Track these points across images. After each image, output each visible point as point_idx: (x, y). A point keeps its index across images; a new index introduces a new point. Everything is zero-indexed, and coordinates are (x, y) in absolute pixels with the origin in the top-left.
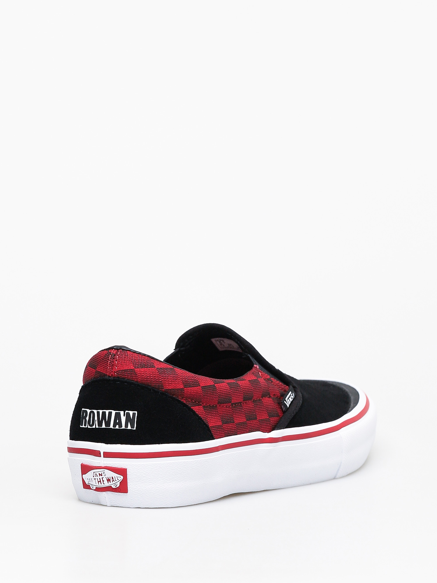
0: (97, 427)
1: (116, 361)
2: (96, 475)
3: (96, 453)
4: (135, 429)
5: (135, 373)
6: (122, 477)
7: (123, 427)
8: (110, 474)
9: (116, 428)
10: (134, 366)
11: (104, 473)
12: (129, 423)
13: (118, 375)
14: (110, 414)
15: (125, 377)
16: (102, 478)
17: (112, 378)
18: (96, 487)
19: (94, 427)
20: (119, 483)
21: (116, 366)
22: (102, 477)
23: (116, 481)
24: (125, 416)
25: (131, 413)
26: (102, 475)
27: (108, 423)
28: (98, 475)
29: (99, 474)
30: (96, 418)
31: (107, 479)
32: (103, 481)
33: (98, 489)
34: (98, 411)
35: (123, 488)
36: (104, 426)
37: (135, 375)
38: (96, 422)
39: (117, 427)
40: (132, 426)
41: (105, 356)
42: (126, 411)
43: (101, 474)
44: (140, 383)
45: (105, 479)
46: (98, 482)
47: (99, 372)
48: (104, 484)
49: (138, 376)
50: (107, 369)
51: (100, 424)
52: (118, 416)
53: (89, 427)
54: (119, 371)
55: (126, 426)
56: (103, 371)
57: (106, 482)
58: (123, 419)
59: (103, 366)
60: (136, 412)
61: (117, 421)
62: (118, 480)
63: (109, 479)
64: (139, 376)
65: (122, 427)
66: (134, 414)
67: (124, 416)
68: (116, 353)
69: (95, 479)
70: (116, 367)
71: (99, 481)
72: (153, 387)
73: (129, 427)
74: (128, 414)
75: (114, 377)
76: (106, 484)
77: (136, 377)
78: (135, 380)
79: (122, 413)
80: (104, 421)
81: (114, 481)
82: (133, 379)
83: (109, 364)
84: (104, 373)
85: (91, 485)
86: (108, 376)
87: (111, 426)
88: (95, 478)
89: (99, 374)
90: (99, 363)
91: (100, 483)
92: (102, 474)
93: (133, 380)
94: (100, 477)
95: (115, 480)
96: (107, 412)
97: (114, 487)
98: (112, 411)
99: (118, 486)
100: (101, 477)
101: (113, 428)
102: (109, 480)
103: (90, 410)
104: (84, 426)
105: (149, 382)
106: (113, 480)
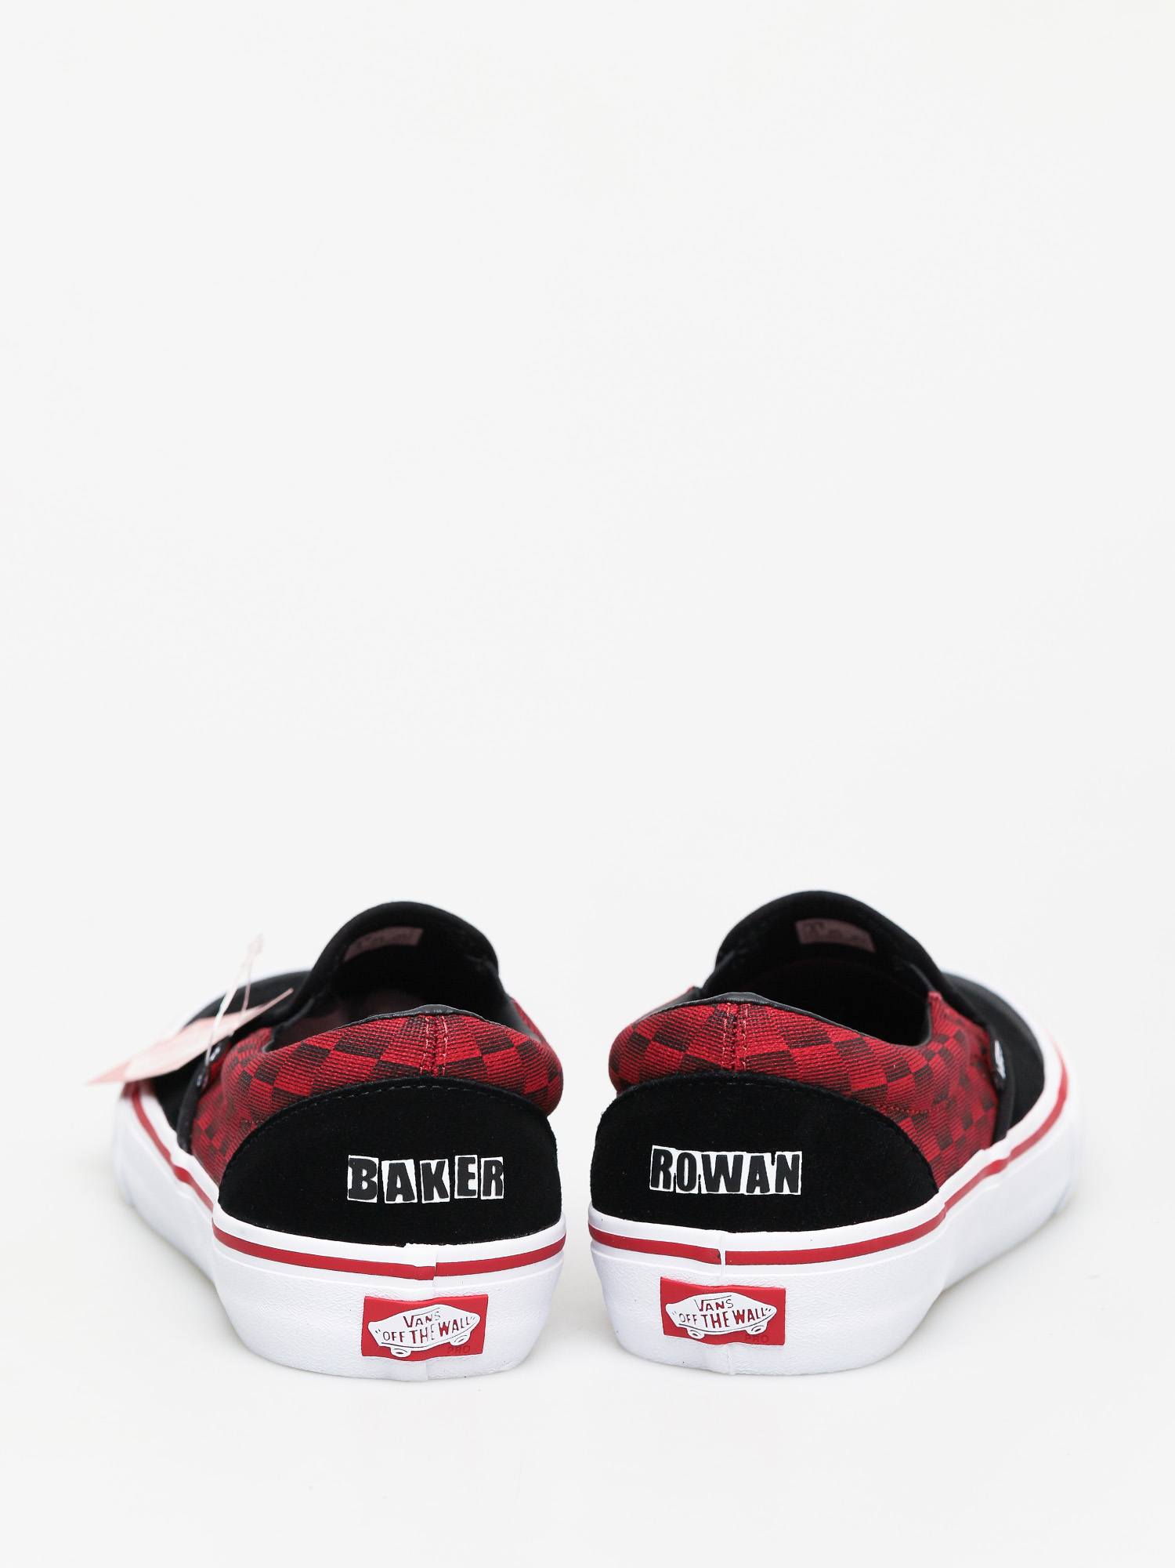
0: (704, 1191)
1: (743, 1032)
2: (709, 1307)
3: (708, 1256)
4: (799, 1193)
5: (791, 1060)
6: (774, 1310)
7: (772, 1191)
8: (743, 1303)
9: (755, 1193)
10: (787, 1044)
11: (729, 1302)
12: (785, 1181)
13: (749, 1066)
14: (738, 1161)
15: (768, 1071)
16: (724, 1313)
17: (735, 1074)
18: (705, 1335)
19: (695, 1191)
20: (765, 1323)
21: (743, 1044)
22: (724, 1310)
23: (758, 1318)
24: (776, 1163)
25: (789, 1155)
26: (723, 1307)
27: (733, 1183)
28: (714, 1307)
29: (717, 1304)
30: (700, 1170)
31: (736, 1314)
32: (726, 1320)
33: (709, 1339)
34: (705, 1153)
35: (774, 1334)
36: (723, 1190)
37: (791, 1064)
38: (699, 1179)
39: (757, 1191)
40: (793, 1188)
41: (710, 1021)
42: (778, 1153)
43: (721, 1304)
44: (801, 1082)
45: (730, 1316)
46: (713, 1322)
47: (696, 1058)
48: (726, 1326)
49: (796, 1067)
50: (721, 1052)
51: (712, 1184)
52: (757, 1166)
53: (678, 1191)
54: (753, 1057)
55: (779, 1187)
56: (709, 1057)
57: (732, 1320)
58: (771, 1171)
59: (708, 1046)
60: (800, 1153)
61: (758, 1178)
62: (763, 1315)
63: (741, 1313)
64: (800, 1065)
65: (769, 1190)
66: (795, 1158)
67: (773, 1164)
68: (738, 1012)
69: (705, 1316)
70: (745, 1047)
71: (715, 1319)
72: (830, 1089)
73: (786, 1191)
74: (782, 1159)
75: (740, 1072)
76: (733, 1326)
77: (794, 1070)
78: (791, 1076)
79: (767, 1157)
80: (722, 1177)
81: (753, 1318)
82: (787, 1075)
83: (726, 1041)
84: (713, 1061)
85: (689, 1329)
86: (724, 1068)
87: (743, 1190)
88: (704, 1312)
89: (695, 1063)
90: (694, 1037)
91: (717, 1324)
92: (725, 1304)
93: (785, 1077)
94: (718, 1312)
95: (755, 1318)
96: (730, 1156)
97: (754, 1333)
98: (744, 1154)
99: (763, 1329)
100: (721, 1311)
101: (746, 1194)
102: (739, 1317)
103: (681, 1152)
104: (664, 1187)
105: (820, 1079)
106: (751, 1316)
